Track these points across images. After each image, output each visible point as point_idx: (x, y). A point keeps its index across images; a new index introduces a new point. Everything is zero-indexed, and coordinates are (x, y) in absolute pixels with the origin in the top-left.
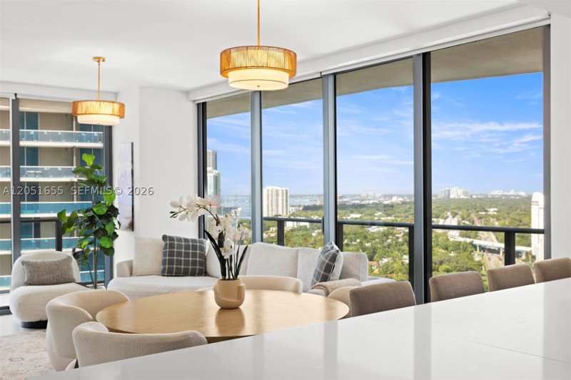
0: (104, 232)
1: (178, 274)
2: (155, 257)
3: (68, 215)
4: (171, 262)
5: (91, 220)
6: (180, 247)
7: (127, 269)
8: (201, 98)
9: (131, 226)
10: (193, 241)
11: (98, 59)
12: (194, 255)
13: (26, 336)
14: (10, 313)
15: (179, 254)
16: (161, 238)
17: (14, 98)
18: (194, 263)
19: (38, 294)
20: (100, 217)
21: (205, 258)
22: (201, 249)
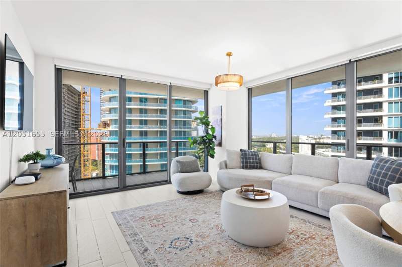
0: (211, 147)
1: (251, 168)
2: (237, 161)
4: (246, 162)
6: (249, 154)
7: (223, 165)
8: (250, 86)
9: (220, 144)
12: (256, 159)
15: (249, 158)
16: (239, 150)
17: (170, 85)
18: (257, 163)
20: (209, 140)
21: (260, 159)
22: (258, 156)
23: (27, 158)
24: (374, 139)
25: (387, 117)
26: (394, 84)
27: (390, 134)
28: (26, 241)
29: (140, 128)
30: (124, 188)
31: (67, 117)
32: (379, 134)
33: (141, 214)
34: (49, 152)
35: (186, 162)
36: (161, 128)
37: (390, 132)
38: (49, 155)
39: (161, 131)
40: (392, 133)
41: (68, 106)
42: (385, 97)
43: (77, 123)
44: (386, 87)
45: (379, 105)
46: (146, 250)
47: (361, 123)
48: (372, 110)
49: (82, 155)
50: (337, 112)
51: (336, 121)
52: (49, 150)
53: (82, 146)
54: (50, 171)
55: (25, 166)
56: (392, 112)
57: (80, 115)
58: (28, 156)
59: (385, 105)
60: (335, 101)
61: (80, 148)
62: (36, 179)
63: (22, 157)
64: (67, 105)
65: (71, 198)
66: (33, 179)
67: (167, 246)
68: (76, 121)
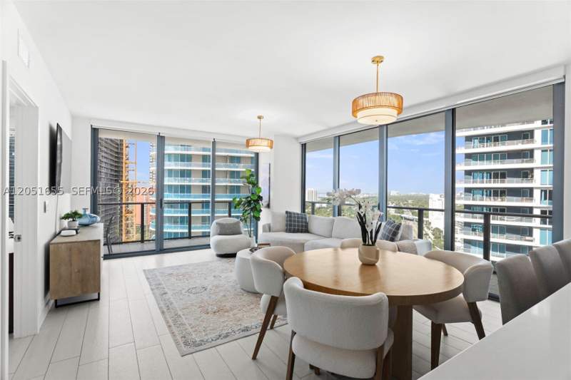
0: (256, 209)
1: (294, 231)
2: (282, 223)
3: (238, 199)
4: (290, 225)
5: (249, 203)
6: (295, 217)
7: (267, 228)
8: (303, 141)
9: (268, 206)
10: (298, 214)
11: (260, 118)
12: (302, 222)
13: (219, 262)
14: (210, 248)
15: (295, 221)
16: (285, 212)
17: (213, 141)
18: (302, 226)
19: (226, 240)
20: (254, 201)
21: (307, 223)
22: (306, 219)
23: (67, 217)
24: (522, 201)
25: (540, 170)
26: (549, 125)
27: (543, 193)
28: (71, 274)
29: (203, 181)
30: (161, 250)
31: (103, 165)
32: (528, 193)
33: (171, 272)
34: (85, 211)
35: (227, 224)
36: (231, 182)
37: (544, 191)
38: (85, 215)
39: (231, 186)
40: (545, 191)
41: (106, 150)
42: (537, 143)
43: (117, 174)
44: (539, 128)
45: (528, 154)
46: (165, 293)
47: (505, 178)
48: (520, 160)
49: (124, 218)
50: (473, 162)
51: (471, 175)
52: (85, 209)
53: (124, 206)
54: (87, 228)
55: (66, 222)
56: (546, 164)
57: (122, 163)
58: (68, 214)
59: (537, 154)
60: (469, 148)
61: (122, 207)
62: (77, 233)
63: (63, 215)
64: (103, 149)
65: (104, 259)
66: (74, 232)
67: (183, 292)
68: (116, 171)
